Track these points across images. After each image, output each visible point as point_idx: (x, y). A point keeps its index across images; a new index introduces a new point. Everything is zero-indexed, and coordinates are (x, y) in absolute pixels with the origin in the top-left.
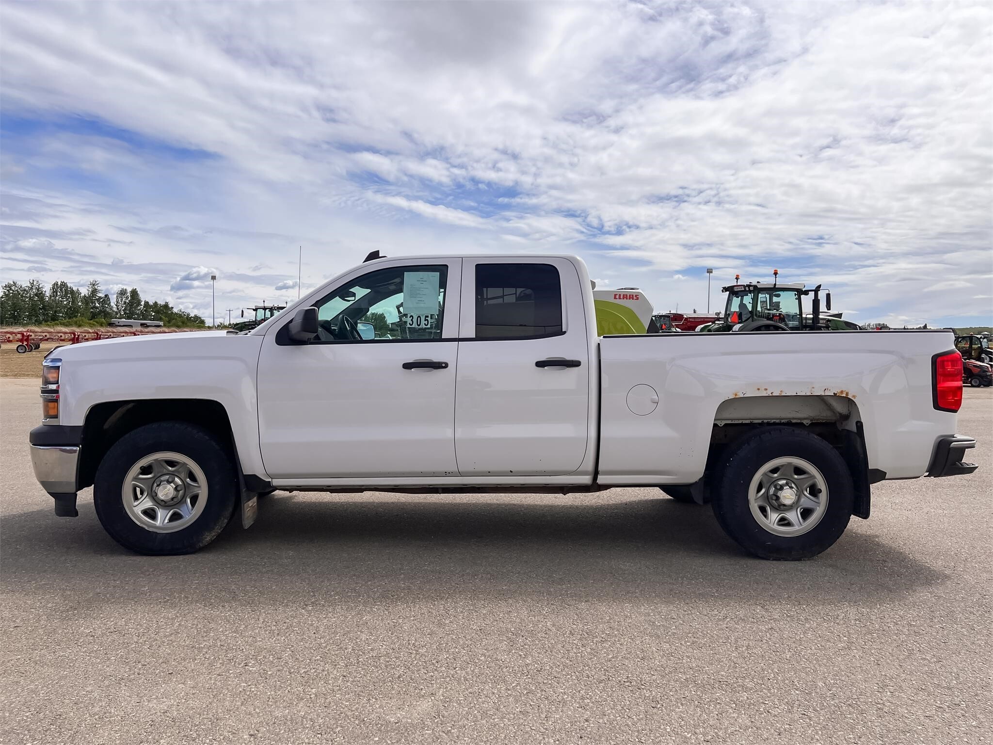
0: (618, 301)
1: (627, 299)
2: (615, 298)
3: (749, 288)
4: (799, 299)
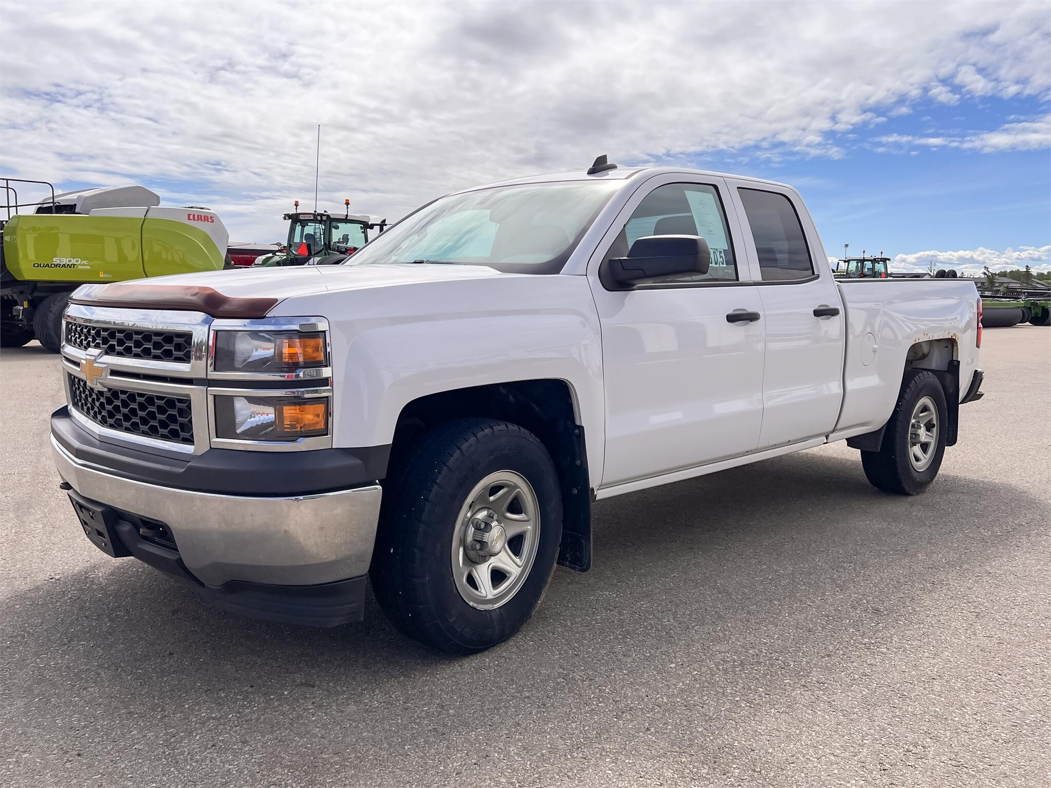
0: (192, 223)
1: (202, 221)
2: (189, 219)
3: (321, 218)
4: (365, 233)
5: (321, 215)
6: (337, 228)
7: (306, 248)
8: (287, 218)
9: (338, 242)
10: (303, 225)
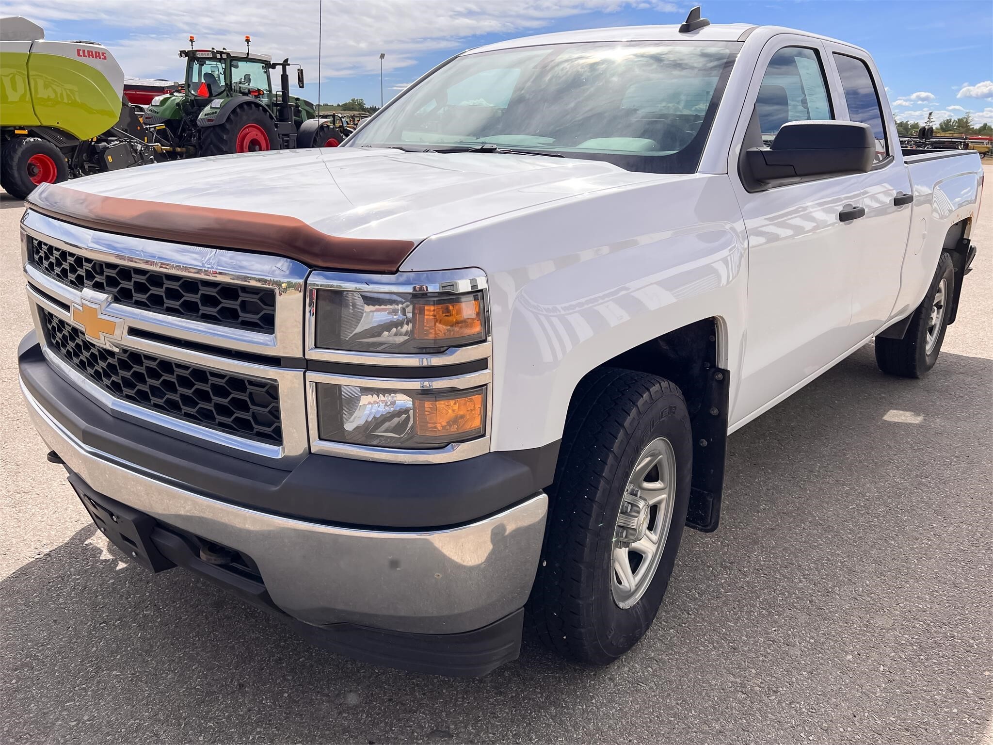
0: (82, 60)
1: (93, 57)
2: (79, 55)
3: (221, 56)
4: (267, 73)
5: (221, 53)
6: (237, 67)
7: (206, 89)
8: (183, 55)
9: (240, 83)
10: (201, 63)
